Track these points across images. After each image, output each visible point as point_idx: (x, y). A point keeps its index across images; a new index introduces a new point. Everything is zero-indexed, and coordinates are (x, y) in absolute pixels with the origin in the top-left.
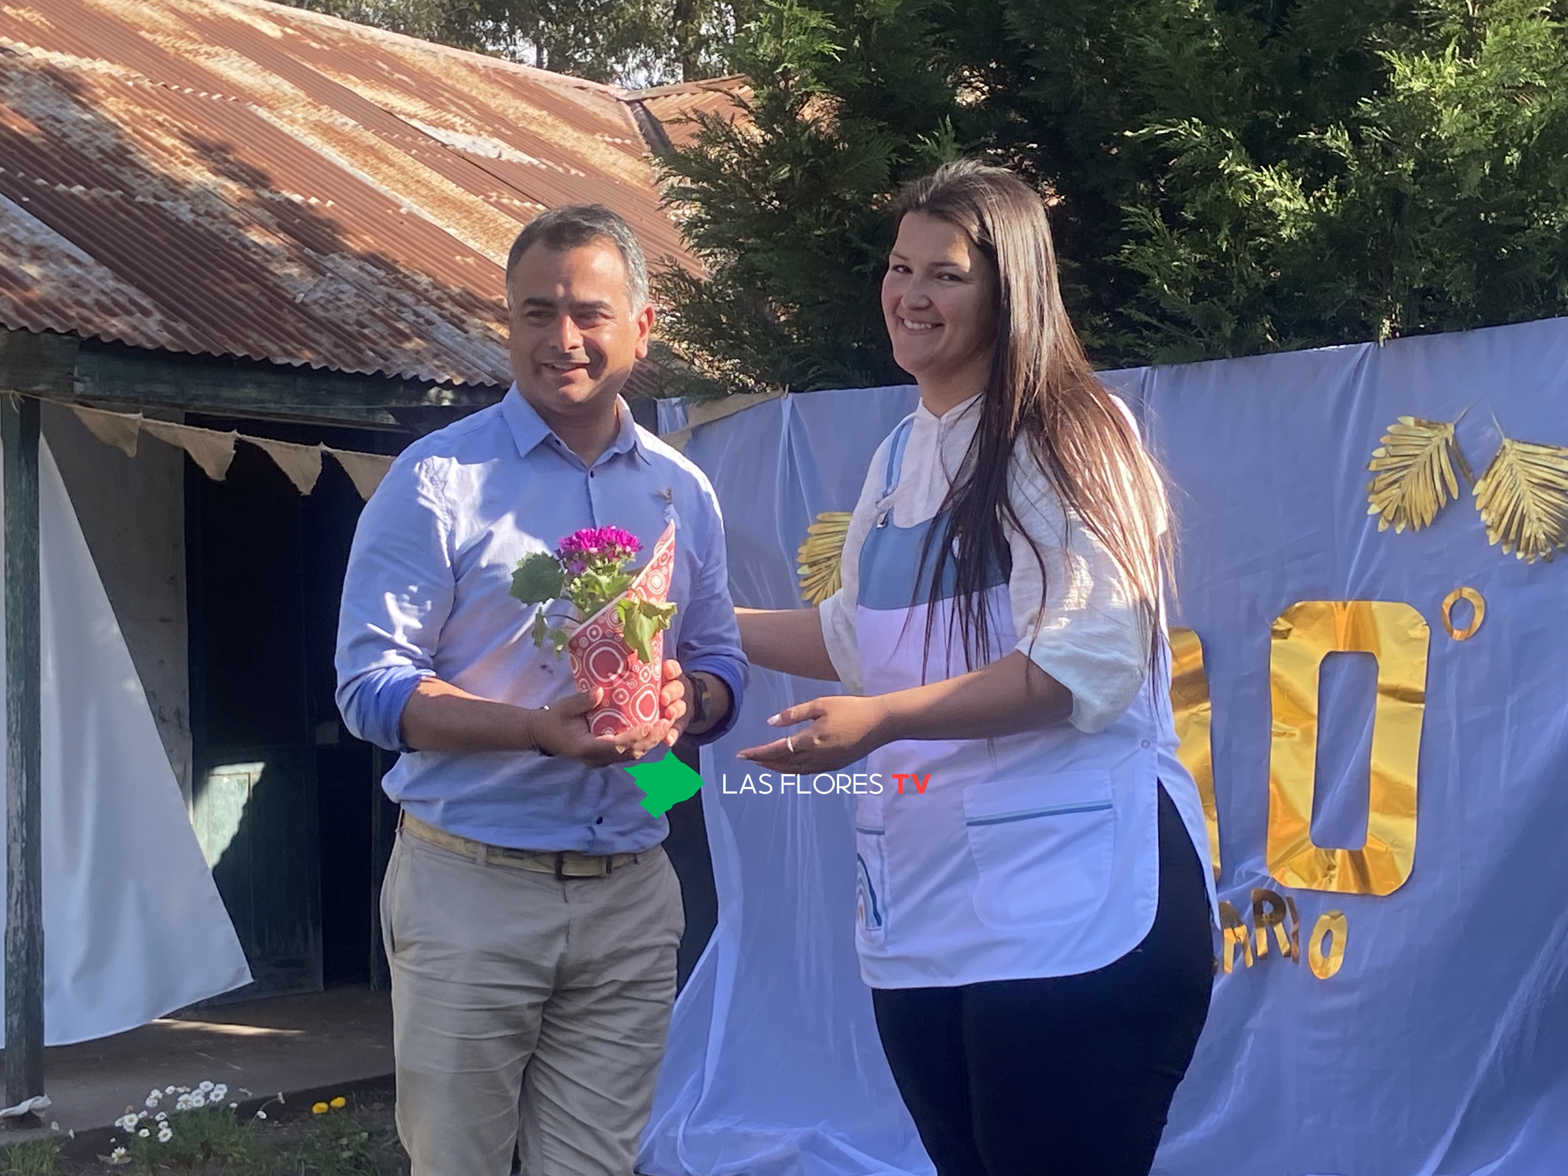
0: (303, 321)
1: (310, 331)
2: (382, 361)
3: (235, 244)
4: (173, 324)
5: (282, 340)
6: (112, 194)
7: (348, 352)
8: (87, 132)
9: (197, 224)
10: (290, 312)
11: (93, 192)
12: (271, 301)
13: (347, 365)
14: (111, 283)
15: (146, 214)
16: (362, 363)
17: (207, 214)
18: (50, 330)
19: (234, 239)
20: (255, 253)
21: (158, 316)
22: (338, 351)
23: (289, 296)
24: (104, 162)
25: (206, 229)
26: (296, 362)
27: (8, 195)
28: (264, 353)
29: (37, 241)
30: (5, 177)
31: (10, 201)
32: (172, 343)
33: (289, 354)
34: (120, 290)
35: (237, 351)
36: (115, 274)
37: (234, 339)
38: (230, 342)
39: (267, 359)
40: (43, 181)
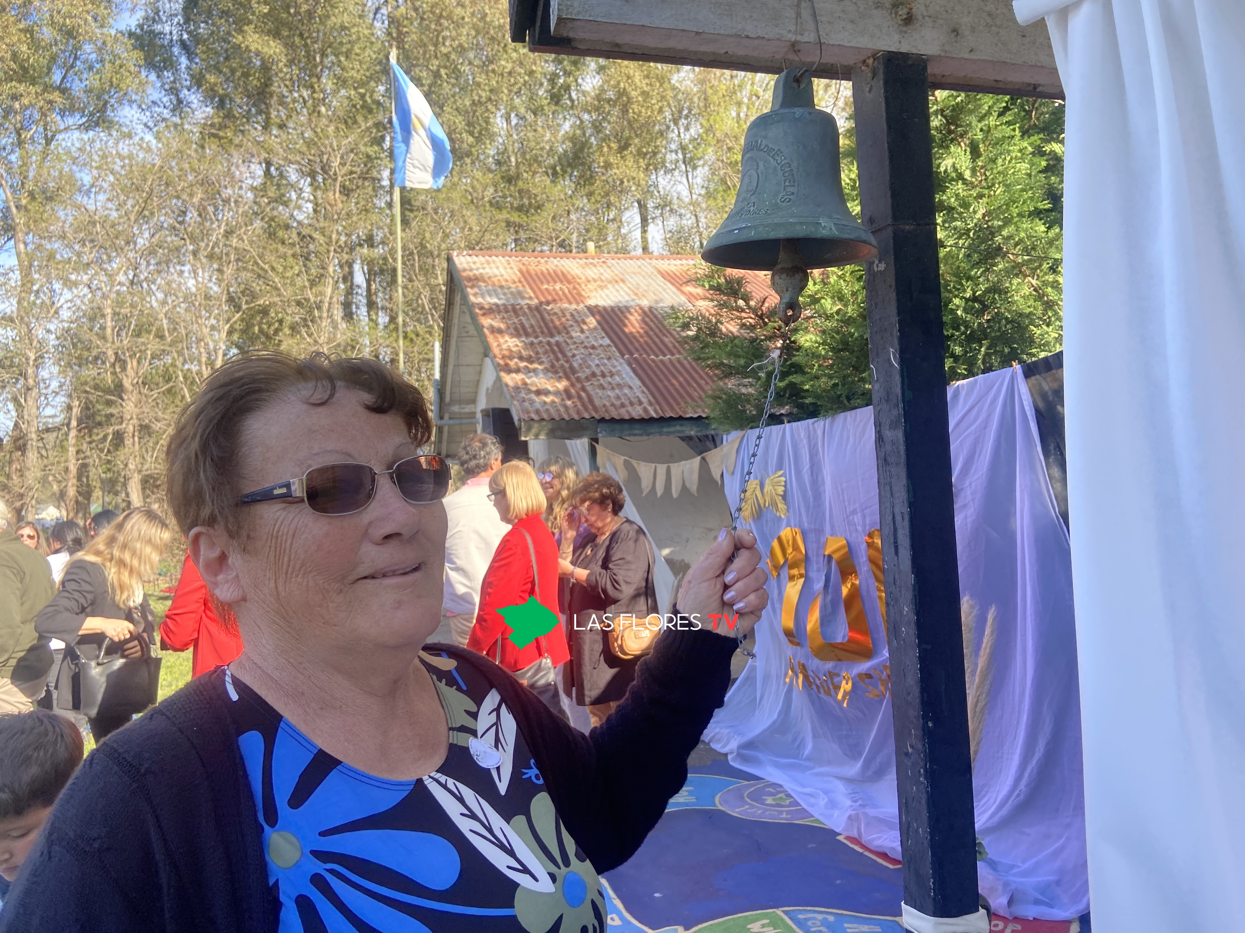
4: (649, 408)
5: (698, 406)
14: (639, 394)
21: (646, 404)
26: (695, 416)
27: (630, 365)
28: (681, 414)
29: (621, 382)
30: (636, 359)
31: (628, 368)
32: (640, 415)
33: (696, 412)
34: (638, 397)
35: (669, 414)
36: (645, 390)
37: (672, 409)
38: (669, 412)
39: (681, 416)
40: (653, 357)
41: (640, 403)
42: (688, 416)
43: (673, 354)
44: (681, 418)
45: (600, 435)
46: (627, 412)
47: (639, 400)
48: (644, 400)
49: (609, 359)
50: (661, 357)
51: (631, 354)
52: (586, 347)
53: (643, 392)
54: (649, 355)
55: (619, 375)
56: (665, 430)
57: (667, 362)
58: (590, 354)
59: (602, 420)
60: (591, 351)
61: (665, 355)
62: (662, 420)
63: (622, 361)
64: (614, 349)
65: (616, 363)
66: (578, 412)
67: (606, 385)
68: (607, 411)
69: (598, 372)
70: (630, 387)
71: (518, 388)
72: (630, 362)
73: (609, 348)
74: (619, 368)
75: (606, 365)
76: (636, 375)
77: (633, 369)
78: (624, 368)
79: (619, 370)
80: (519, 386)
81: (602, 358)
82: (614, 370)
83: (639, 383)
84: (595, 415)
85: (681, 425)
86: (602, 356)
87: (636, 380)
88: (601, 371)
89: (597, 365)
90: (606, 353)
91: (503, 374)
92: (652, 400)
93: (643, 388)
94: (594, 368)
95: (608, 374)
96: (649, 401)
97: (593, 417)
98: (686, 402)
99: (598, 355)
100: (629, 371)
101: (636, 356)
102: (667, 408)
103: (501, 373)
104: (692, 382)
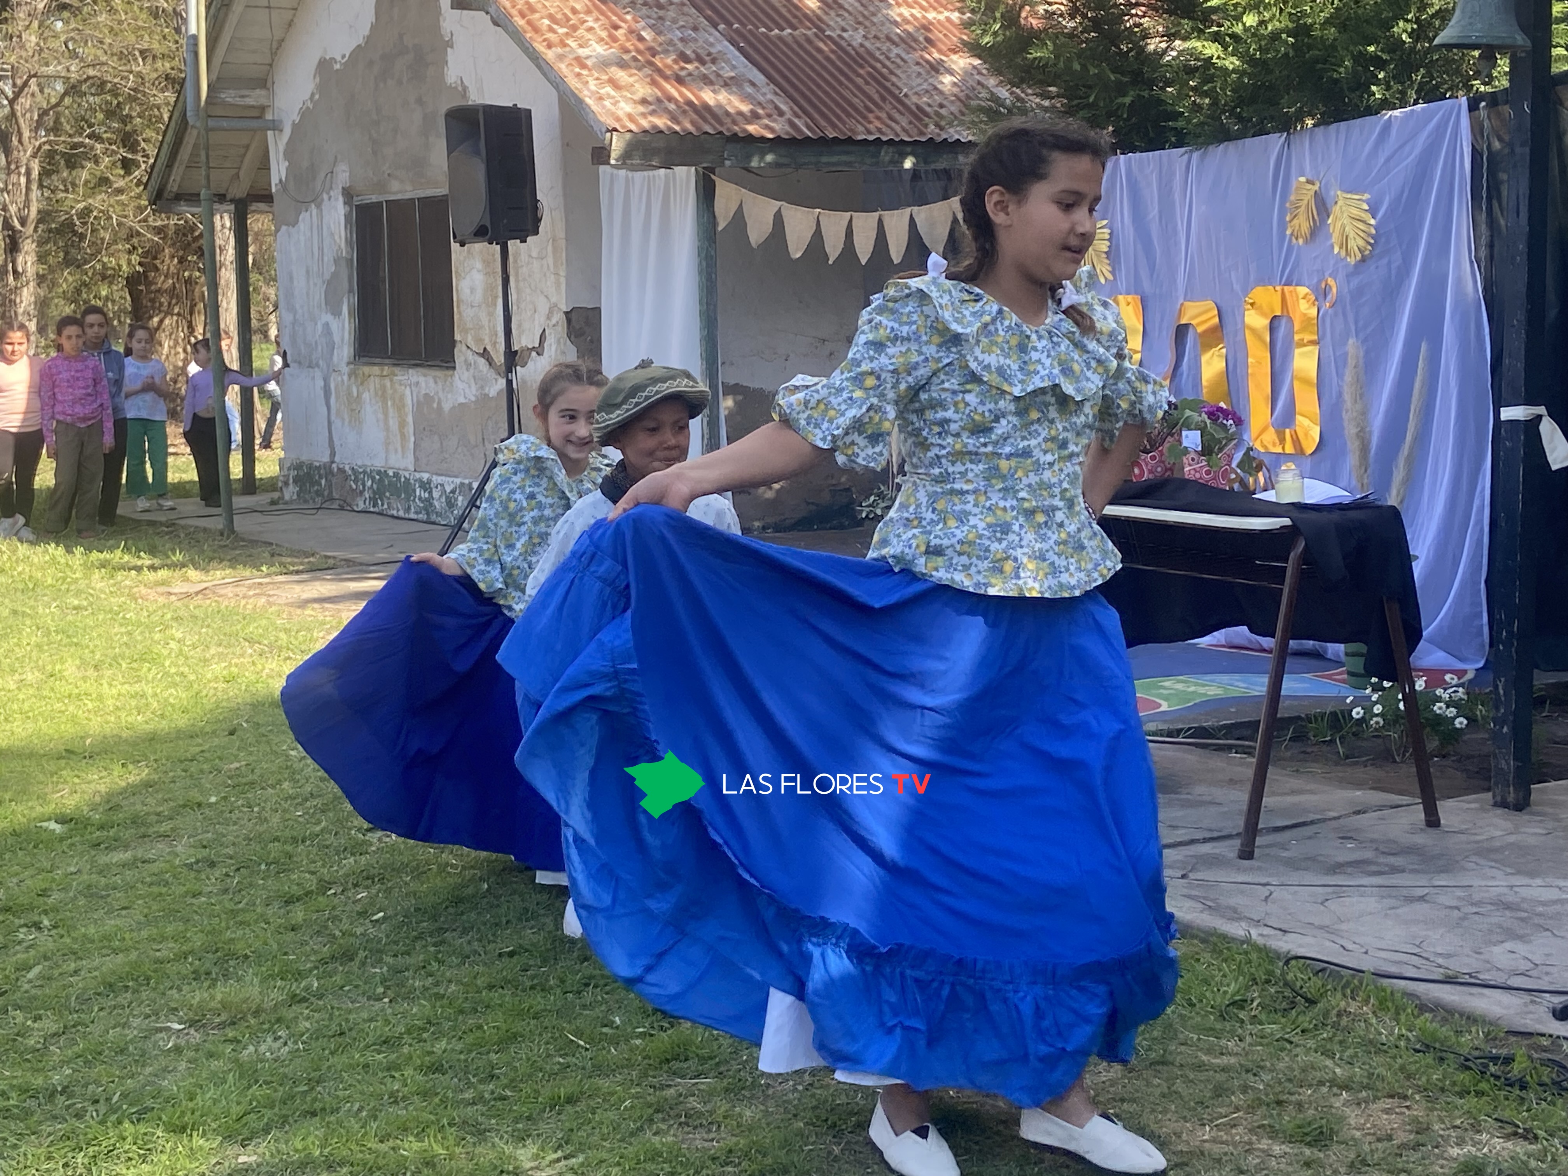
0: (895, 108)
1: (897, 116)
2: (937, 131)
3: (882, 57)
4: (796, 121)
5: (869, 122)
6: (809, 33)
7: (916, 126)
9: (862, 45)
10: (891, 103)
11: (797, 33)
12: (881, 96)
13: (910, 136)
14: (770, 96)
15: (825, 44)
16: (922, 133)
17: (876, 37)
18: (706, 133)
19: (883, 53)
20: (893, 62)
21: (789, 115)
22: (907, 127)
23: (897, 92)
25: (866, 49)
26: (871, 138)
27: (733, 43)
28: (849, 134)
29: (734, 73)
30: (737, 31)
31: (732, 48)
32: (787, 133)
33: (870, 132)
34: (772, 102)
35: (831, 134)
36: (777, 89)
37: (834, 126)
38: (829, 129)
39: (850, 137)
40: (764, 30)
41: (781, 114)
42: (859, 138)
43: (795, 28)
44: (850, 141)
45: (727, 163)
46: (767, 126)
47: (777, 108)
48: (783, 107)
49: (695, 29)
50: (777, 31)
51: (729, 24)
53: (776, 94)
54: (758, 28)
55: (728, 61)
56: (825, 159)
57: (790, 40)
58: (660, 18)
59: (734, 137)
60: (661, 13)
61: (782, 29)
62: (823, 143)
63: (717, 33)
64: (694, 11)
65: (711, 40)
66: (694, 123)
67: (712, 77)
68: (735, 122)
70: (753, 84)
71: (579, 75)
72: (732, 38)
73: (685, 9)
74: (719, 48)
75: (696, 40)
76: (751, 62)
77: (741, 50)
78: (726, 47)
79: (720, 52)
80: (577, 70)
81: (683, 26)
82: (713, 50)
83: (762, 77)
84: (721, 129)
85: (847, 153)
86: (682, 23)
87: (755, 71)
88: (694, 51)
89: (682, 40)
90: (685, 18)
91: (540, 47)
92: (796, 108)
93: (772, 86)
94: (680, 45)
95: (707, 58)
96: (792, 109)
97: (721, 133)
98: (849, 115)
99: (674, 21)
100: (737, 53)
101: (736, 26)
102: (823, 123)
103: (535, 45)
104: (842, 79)
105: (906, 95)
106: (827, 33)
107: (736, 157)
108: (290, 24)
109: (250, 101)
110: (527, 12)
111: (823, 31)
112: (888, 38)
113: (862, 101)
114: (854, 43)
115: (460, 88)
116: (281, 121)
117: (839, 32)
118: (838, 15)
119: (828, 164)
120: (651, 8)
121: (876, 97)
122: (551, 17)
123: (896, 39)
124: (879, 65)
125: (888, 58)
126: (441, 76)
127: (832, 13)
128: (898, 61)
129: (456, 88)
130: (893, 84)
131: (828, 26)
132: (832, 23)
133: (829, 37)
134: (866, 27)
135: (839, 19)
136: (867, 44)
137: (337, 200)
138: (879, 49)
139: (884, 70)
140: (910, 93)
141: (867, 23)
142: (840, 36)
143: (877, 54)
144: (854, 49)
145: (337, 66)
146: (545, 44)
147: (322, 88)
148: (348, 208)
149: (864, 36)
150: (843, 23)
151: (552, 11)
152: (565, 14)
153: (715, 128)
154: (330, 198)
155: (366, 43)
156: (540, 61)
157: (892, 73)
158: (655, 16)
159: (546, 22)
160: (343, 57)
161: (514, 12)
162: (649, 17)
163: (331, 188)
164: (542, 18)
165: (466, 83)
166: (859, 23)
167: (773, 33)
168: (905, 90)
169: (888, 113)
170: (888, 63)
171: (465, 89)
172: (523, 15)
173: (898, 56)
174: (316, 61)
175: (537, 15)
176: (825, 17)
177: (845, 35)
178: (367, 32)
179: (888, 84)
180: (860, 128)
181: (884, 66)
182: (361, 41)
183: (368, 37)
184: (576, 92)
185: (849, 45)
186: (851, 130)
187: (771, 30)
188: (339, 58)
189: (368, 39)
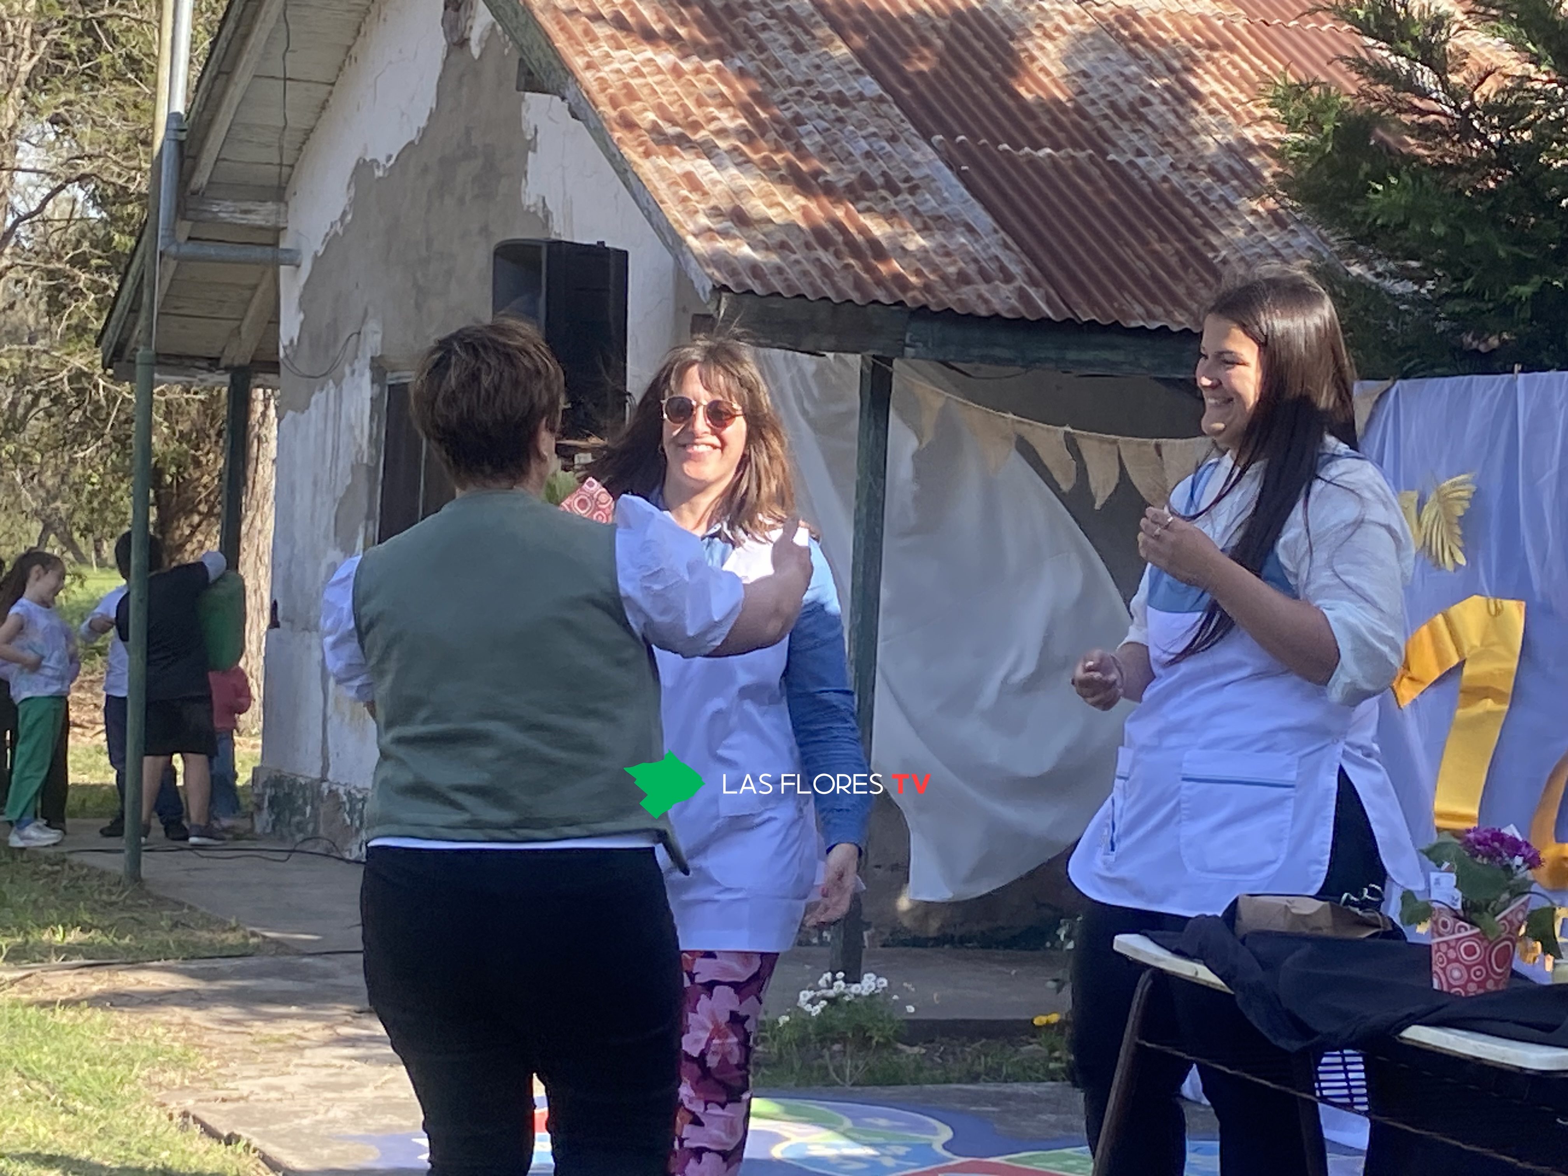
0: (1202, 280)
3: (1195, 200)
4: (1031, 291)
5: (1155, 300)
6: (1080, 155)
8: (1114, 85)
9: (1165, 179)
10: (1197, 273)
11: (1059, 154)
12: (1182, 260)
14: (996, 251)
15: (1104, 174)
17: (1190, 167)
18: (876, 302)
19: (1199, 194)
20: (1214, 208)
21: (1019, 282)
23: (1211, 255)
24: (1106, 117)
25: (1172, 185)
26: (1154, 325)
27: (951, 164)
28: (1117, 318)
29: (943, 211)
30: (961, 146)
31: (947, 171)
32: (1013, 309)
33: (1151, 316)
34: (997, 258)
35: (1086, 315)
36: (1009, 241)
37: (1093, 304)
38: (1085, 307)
39: (1117, 322)
40: (1006, 146)
41: (1008, 278)
42: (1133, 324)
43: (1057, 147)
44: (1116, 328)
45: (909, 351)
46: (980, 296)
47: (1003, 268)
48: (1014, 269)
49: (893, 139)
50: (1027, 149)
51: (951, 135)
52: (819, 97)
53: (1006, 246)
54: (997, 143)
55: (936, 192)
56: (1072, 355)
57: (1047, 164)
58: (840, 120)
59: (922, 312)
60: (842, 112)
61: (1038, 147)
63: (928, 148)
64: (897, 111)
65: (917, 156)
66: (858, 285)
67: (905, 215)
68: (928, 288)
69: (874, 175)
70: (970, 229)
71: (685, 200)
72: (950, 156)
73: (884, 107)
74: (926, 171)
75: (890, 156)
76: (975, 195)
77: (962, 177)
78: (939, 169)
79: (927, 176)
80: (685, 192)
81: (874, 134)
82: (913, 173)
83: (989, 220)
84: (902, 297)
85: (1113, 347)
86: (872, 129)
87: (979, 209)
88: (884, 174)
89: (867, 155)
90: (881, 122)
91: (632, 153)
92: (1035, 271)
93: (1002, 234)
94: (862, 164)
95: (902, 186)
96: (1028, 273)
97: (901, 303)
98: (1121, 287)
99: (861, 125)
100: (954, 181)
101: (962, 137)
102: (1075, 296)
103: (625, 150)
104: (1122, 230)
105: (1225, 261)
106: (1112, 157)
107: (925, 344)
108: (324, 106)
109: (256, 219)
110: (623, 99)
111: (1104, 154)
112: (1212, 171)
113: (1147, 265)
114: (1154, 176)
115: (540, 214)
116: (298, 252)
117: (1130, 156)
118: (1135, 131)
119: (1079, 363)
120: (827, 103)
121: (1174, 261)
122: (660, 109)
123: (1226, 174)
124: (1187, 212)
125: (1205, 202)
126: (516, 194)
127: (1125, 127)
128: (1221, 206)
129: (535, 213)
130: (1207, 243)
131: (1114, 145)
132: (1121, 143)
133: (1113, 162)
134: (1177, 151)
135: (1134, 137)
136: (1175, 178)
137: (362, 375)
138: (1193, 187)
139: (1197, 221)
140: (1233, 258)
141: (1180, 145)
142: (1131, 163)
143: (1189, 194)
144: (1151, 183)
145: (379, 173)
146: (641, 149)
147: (355, 203)
148: (377, 389)
149: (1172, 165)
150: (1140, 144)
151: (665, 100)
152: (683, 106)
153: (891, 294)
154: (353, 372)
155: (421, 140)
156: (630, 175)
157: (1207, 224)
158: (832, 116)
159: (651, 116)
160: (389, 158)
161: (601, 99)
162: (820, 117)
163: (356, 357)
164: (646, 110)
165: (550, 207)
166: (1168, 144)
167: (1021, 153)
168: (1224, 253)
169: (1188, 288)
170: (1203, 209)
171: (547, 215)
172: (614, 103)
173: (1223, 198)
174: (353, 164)
175: (638, 105)
176: (1112, 134)
177: (1140, 161)
178: (423, 123)
179: (1198, 243)
180: (1139, 309)
181: (1197, 214)
182: (411, 135)
183: (425, 130)
184: (675, 226)
185: (1144, 177)
186: (1120, 311)
187: (1018, 147)
188: (382, 160)
189: (424, 133)
